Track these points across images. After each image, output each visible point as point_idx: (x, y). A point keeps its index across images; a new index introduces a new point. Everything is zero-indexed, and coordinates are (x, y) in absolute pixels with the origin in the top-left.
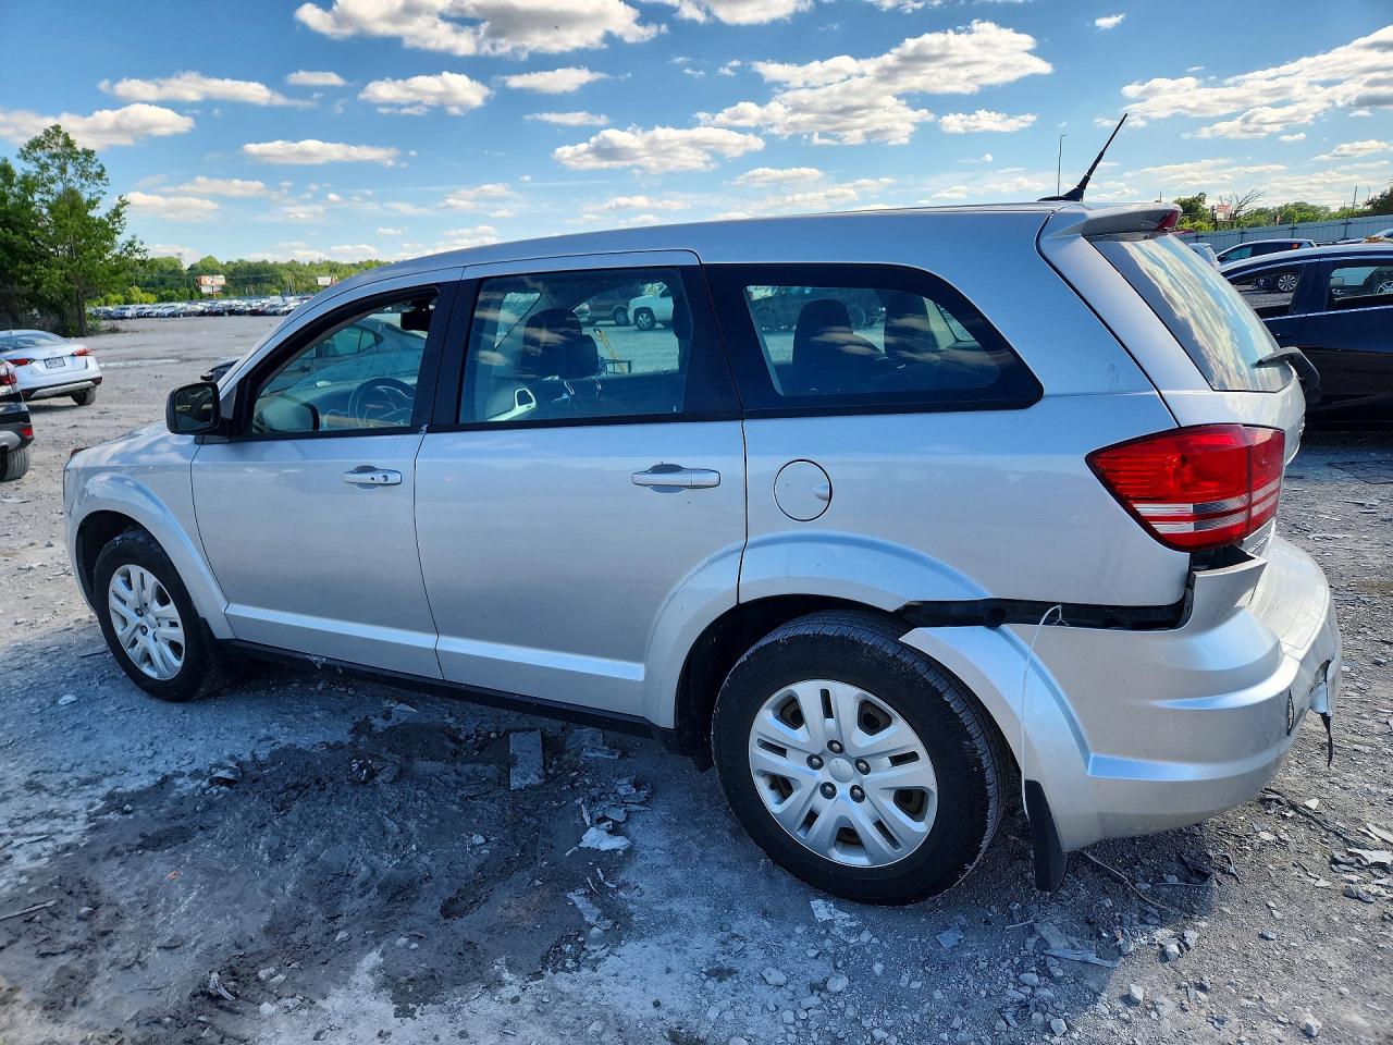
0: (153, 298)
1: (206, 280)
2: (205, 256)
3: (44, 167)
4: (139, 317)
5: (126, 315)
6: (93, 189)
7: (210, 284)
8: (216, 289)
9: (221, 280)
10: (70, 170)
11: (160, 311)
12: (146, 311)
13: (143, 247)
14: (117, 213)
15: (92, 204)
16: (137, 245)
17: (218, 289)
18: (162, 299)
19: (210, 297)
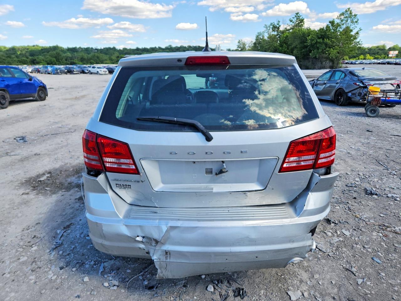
0: (372, 58)
1: (392, 52)
2: (395, 44)
3: (342, 21)
4: (360, 64)
5: (356, 63)
6: (353, 26)
7: (393, 54)
8: (394, 55)
9: (396, 52)
10: (349, 20)
11: (366, 62)
12: (363, 62)
13: (362, 43)
14: (357, 33)
15: (351, 31)
16: (360, 42)
17: (395, 55)
18: (375, 58)
19: (391, 58)
